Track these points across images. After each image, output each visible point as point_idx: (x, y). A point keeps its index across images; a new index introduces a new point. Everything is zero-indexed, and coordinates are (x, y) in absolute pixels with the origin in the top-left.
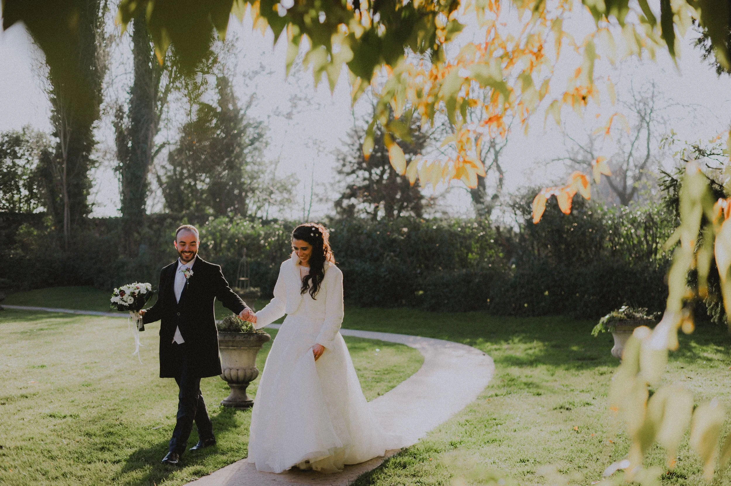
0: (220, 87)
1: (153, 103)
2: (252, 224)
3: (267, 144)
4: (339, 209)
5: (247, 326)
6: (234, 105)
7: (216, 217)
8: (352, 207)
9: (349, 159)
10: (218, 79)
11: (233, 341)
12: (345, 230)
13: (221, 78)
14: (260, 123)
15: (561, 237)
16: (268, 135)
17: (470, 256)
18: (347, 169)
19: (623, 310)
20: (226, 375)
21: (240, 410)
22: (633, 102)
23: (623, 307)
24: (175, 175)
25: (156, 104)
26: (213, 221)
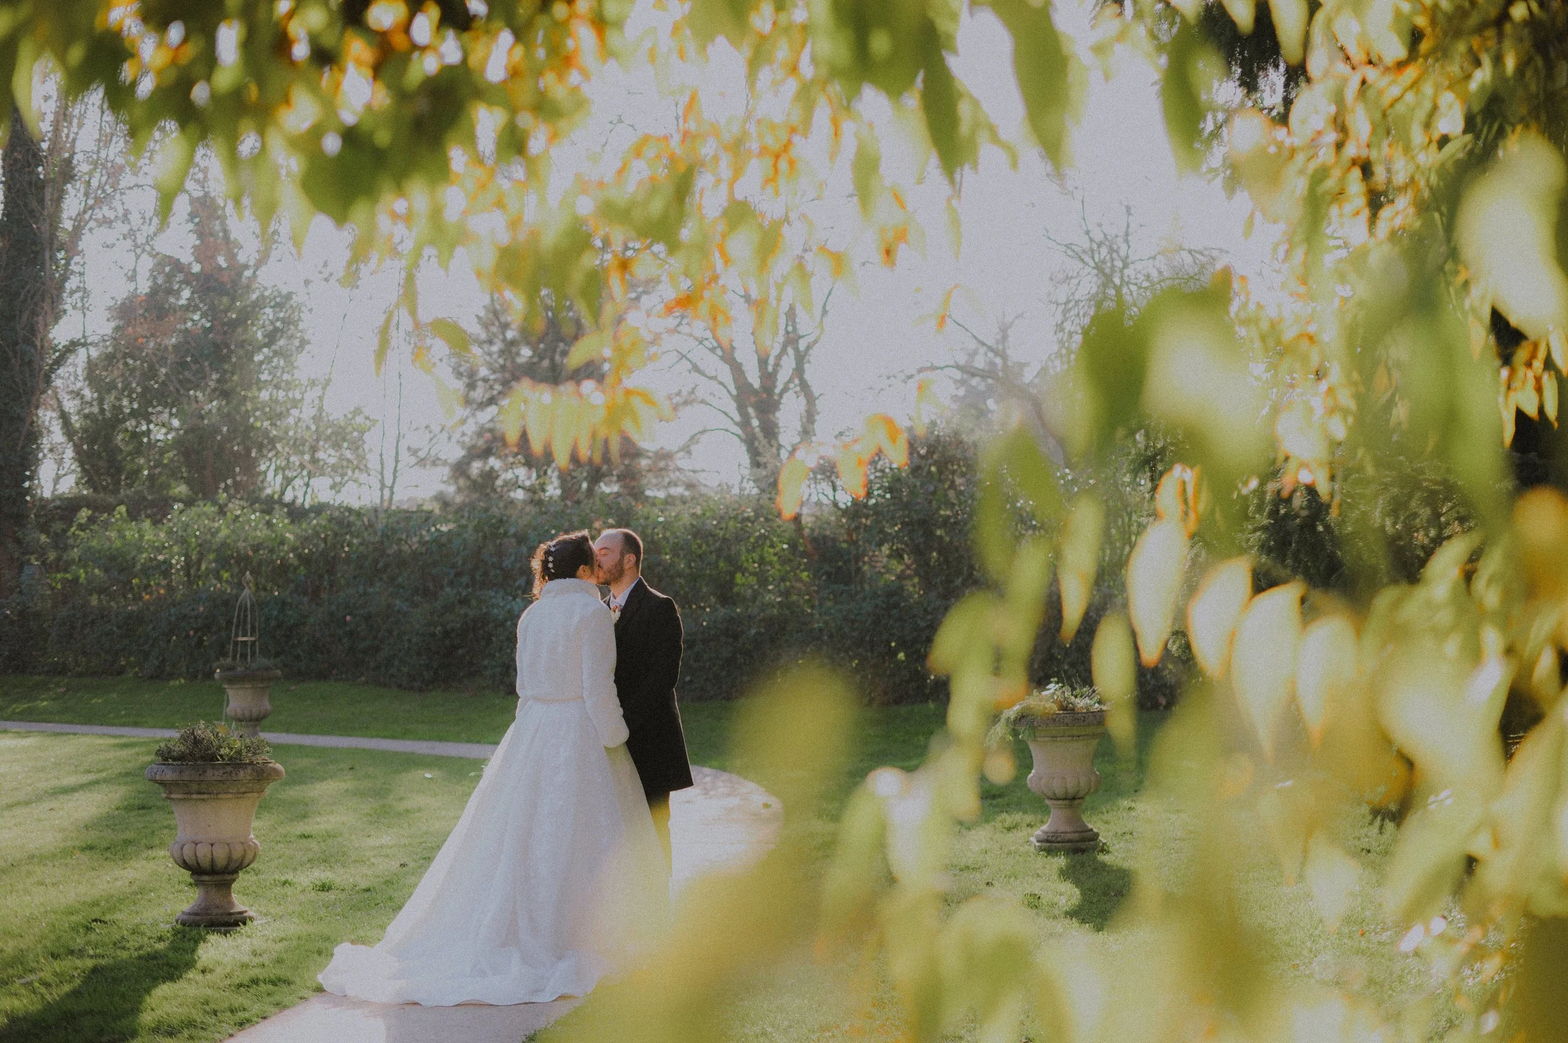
0: (197, 220)
1: (47, 255)
2: (267, 518)
3: (303, 343)
4: (462, 482)
5: (231, 749)
6: (231, 257)
7: (189, 503)
8: (490, 476)
9: (483, 372)
10: (193, 201)
11: (200, 782)
12: (470, 528)
13: (198, 198)
14: (289, 296)
15: (929, 534)
16: (307, 322)
17: (739, 578)
18: (479, 394)
19: (1052, 691)
20: (186, 858)
21: (219, 932)
22: (1087, 245)
23: (1051, 686)
24: (102, 411)
25: (52, 257)
26: (181, 512)
